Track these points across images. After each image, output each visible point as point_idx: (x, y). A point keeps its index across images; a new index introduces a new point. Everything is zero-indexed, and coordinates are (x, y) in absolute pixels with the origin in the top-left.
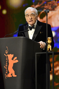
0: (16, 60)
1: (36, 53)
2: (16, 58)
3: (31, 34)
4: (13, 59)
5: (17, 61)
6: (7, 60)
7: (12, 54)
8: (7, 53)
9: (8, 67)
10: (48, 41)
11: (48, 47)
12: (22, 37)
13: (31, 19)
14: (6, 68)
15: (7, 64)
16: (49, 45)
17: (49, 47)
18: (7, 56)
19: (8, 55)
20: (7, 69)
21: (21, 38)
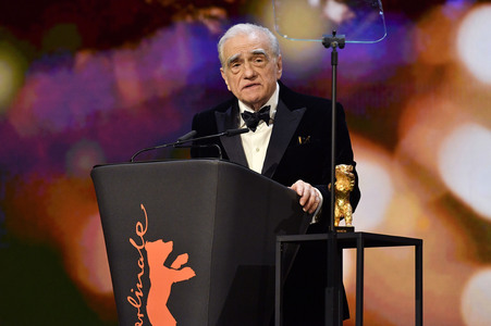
0: (182, 267)
1: (280, 239)
2: (183, 258)
3: (256, 147)
4: (168, 263)
5: (188, 273)
6: (142, 267)
7: (165, 241)
8: (141, 234)
9: (144, 300)
10: (336, 180)
11: (337, 210)
12: (216, 162)
13: (253, 77)
14: (138, 306)
15: (139, 286)
16: (341, 202)
17: (341, 210)
18: (144, 251)
19: (149, 246)
20: (143, 310)
21: (212, 165)
